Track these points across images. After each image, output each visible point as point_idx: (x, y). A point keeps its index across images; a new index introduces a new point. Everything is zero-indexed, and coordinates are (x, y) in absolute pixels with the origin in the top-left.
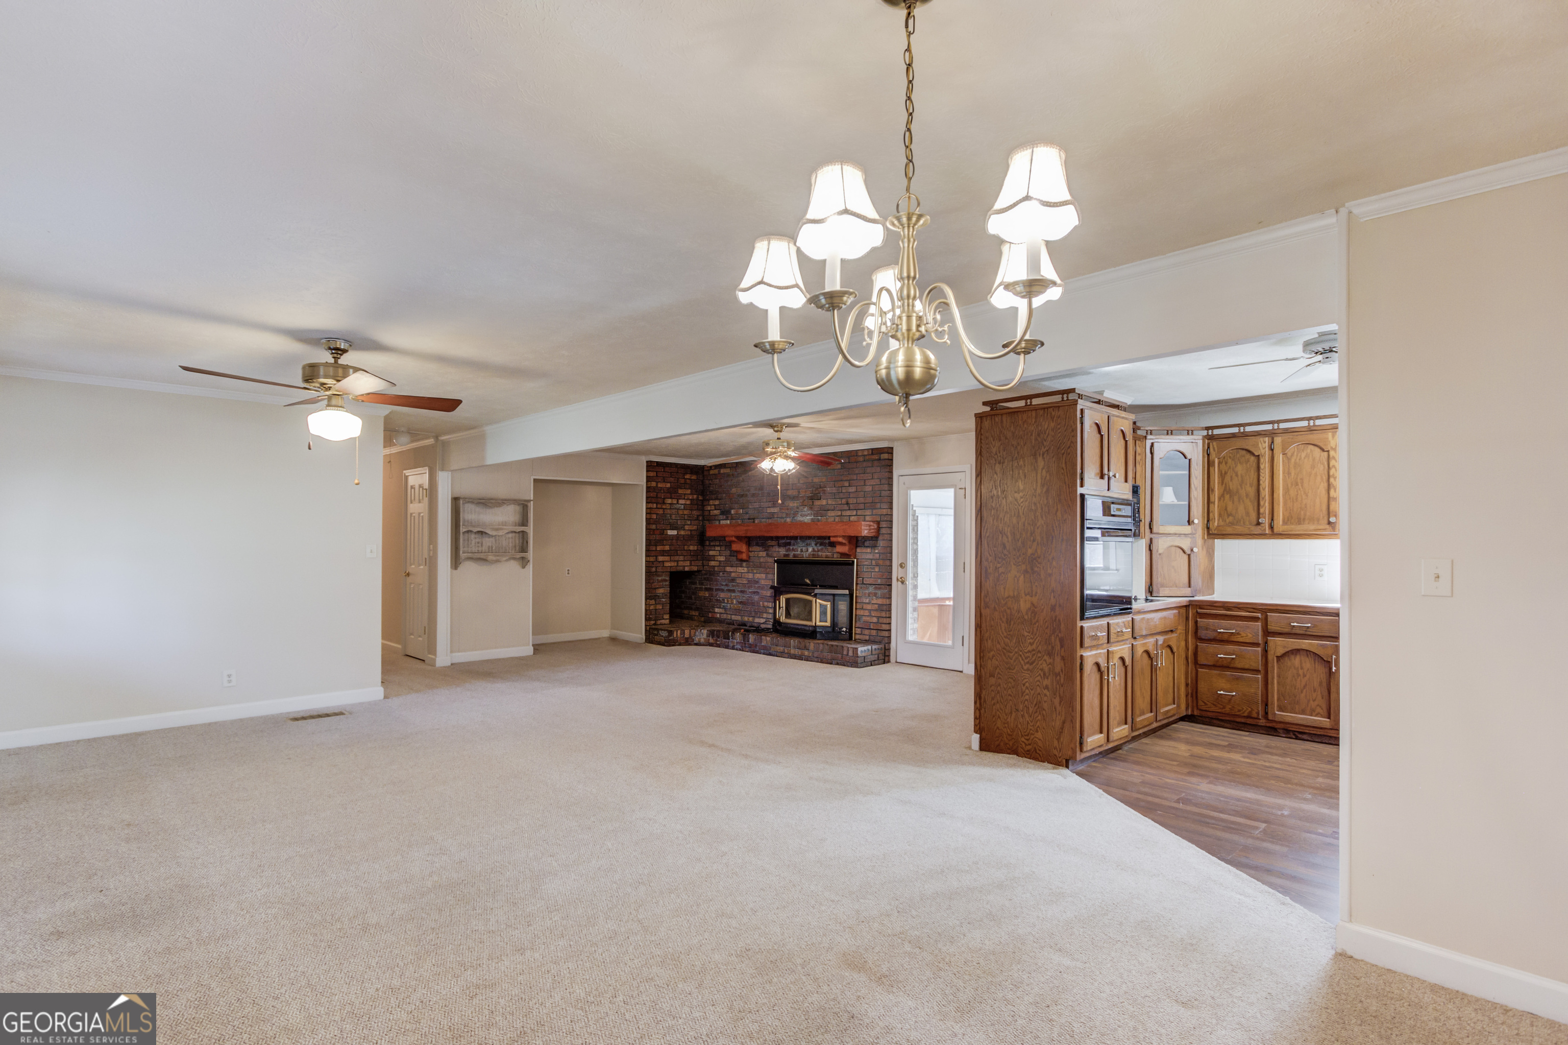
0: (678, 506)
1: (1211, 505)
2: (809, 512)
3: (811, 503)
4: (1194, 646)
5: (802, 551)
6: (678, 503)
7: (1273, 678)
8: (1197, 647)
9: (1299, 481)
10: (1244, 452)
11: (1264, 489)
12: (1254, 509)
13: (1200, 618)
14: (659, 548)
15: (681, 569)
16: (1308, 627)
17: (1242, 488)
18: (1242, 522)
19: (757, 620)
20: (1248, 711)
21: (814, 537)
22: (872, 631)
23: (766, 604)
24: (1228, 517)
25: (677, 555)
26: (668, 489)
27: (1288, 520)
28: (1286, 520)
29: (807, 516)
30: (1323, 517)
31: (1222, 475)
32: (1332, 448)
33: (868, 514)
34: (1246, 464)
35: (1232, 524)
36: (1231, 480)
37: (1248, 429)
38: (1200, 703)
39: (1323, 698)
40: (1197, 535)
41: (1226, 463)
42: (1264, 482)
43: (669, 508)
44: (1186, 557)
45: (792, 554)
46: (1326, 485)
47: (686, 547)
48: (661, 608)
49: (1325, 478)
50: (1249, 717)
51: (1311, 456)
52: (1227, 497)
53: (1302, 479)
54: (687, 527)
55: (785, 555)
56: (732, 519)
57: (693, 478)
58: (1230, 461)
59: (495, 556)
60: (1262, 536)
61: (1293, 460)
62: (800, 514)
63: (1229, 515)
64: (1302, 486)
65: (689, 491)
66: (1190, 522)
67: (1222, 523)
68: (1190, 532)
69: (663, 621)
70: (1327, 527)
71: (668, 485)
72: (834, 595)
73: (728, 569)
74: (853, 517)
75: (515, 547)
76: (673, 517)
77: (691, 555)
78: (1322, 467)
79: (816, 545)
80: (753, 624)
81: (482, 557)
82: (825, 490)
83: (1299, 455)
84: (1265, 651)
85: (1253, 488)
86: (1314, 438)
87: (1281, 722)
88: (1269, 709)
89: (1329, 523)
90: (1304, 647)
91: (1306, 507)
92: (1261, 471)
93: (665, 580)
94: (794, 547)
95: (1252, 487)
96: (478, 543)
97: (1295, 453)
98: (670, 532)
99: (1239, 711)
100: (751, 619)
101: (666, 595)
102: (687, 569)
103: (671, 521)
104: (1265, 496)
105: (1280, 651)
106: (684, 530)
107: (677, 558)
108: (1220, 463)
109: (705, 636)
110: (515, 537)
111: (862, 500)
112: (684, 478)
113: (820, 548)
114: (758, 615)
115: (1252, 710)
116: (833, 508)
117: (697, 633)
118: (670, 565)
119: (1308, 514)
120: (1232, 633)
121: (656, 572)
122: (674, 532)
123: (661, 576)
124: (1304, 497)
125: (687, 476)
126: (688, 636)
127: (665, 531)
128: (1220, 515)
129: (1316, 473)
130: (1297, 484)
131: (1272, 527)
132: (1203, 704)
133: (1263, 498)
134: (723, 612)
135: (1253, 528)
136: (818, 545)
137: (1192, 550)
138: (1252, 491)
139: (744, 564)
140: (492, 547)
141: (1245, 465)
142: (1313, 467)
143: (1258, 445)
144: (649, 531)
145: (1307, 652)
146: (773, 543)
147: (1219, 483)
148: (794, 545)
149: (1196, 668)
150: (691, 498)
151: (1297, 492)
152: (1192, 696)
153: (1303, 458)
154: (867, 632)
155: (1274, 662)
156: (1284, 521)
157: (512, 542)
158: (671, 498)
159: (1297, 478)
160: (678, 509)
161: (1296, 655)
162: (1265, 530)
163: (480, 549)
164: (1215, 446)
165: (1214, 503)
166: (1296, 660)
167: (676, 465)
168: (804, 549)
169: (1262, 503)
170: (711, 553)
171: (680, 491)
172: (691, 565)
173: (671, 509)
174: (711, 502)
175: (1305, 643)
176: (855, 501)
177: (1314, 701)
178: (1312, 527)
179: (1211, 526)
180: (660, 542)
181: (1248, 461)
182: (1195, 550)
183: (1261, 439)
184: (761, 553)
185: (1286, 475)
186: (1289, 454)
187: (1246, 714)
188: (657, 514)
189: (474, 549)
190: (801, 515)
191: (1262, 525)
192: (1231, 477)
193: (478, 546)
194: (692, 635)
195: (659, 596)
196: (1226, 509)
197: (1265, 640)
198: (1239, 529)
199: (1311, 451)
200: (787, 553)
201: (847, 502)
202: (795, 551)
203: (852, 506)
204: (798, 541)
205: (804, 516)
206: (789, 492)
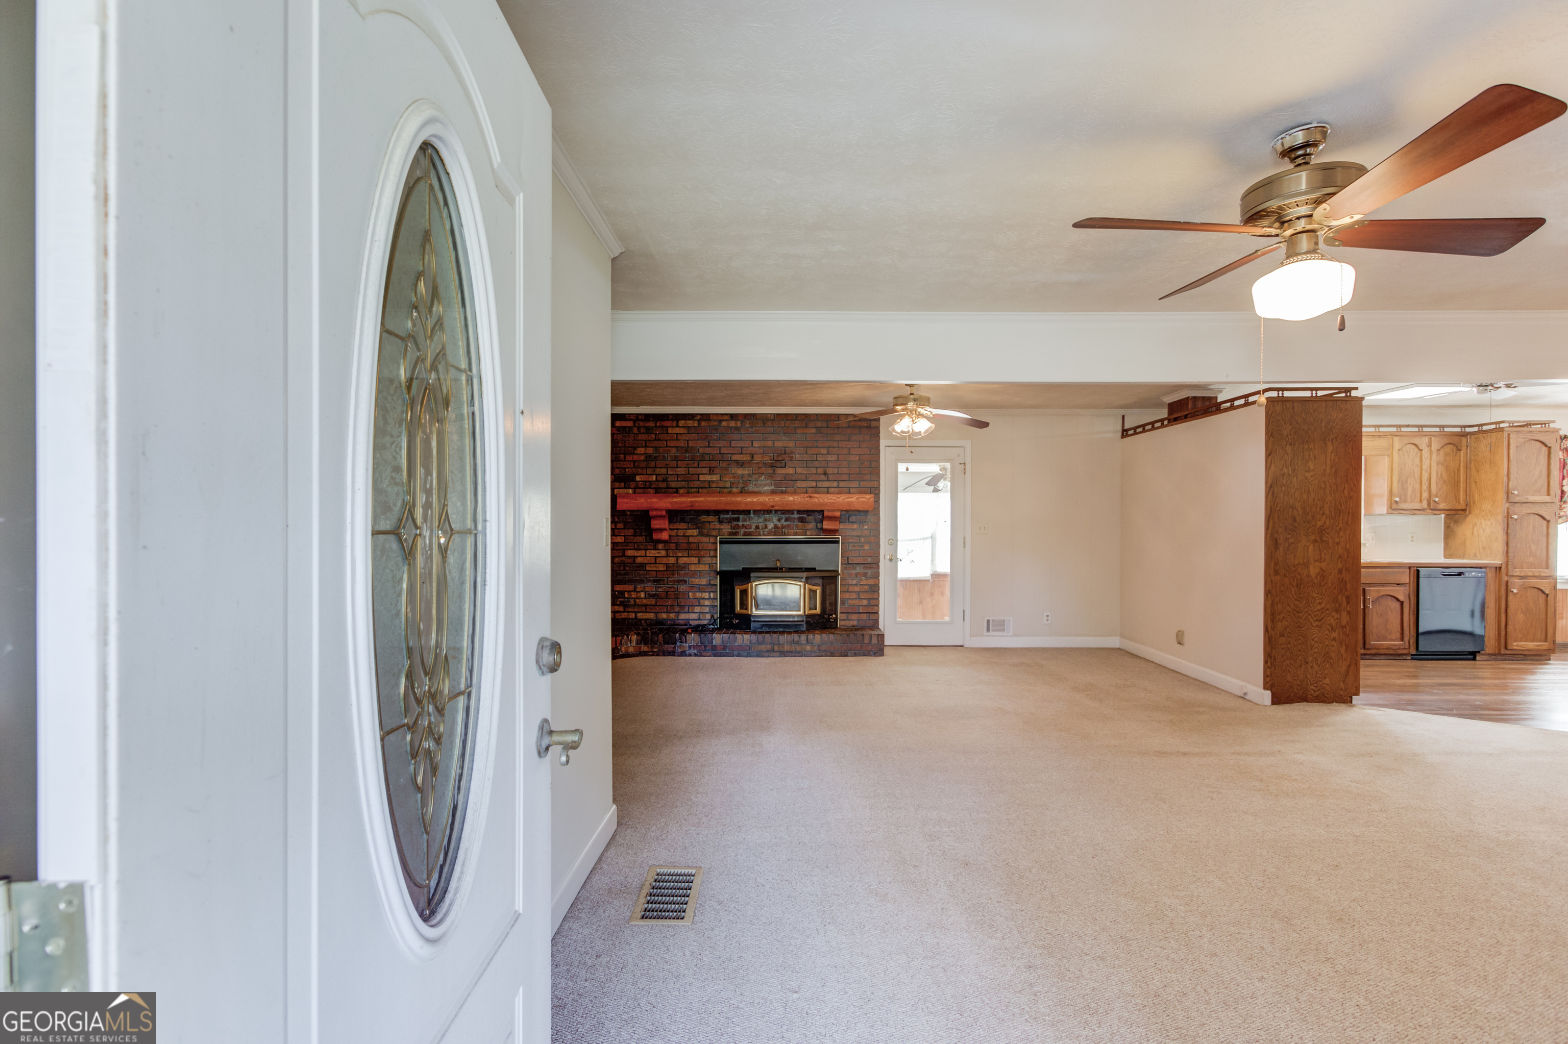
2: (767, 482)
3: (772, 472)
5: (757, 528)
19: (683, 616)
21: (776, 511)
22: (862, 615)
23: (698, 595)
29: (764, 486)
33: (854, 486)
45: (742, 532)
55: (732, 533)
62: (754, 483)
72: (823, 578)
73: (630, 553)
74: (833, 489)
79: (779, 520)
80: (677, 622)
82: (792, 457)
94: (745, 524)
100: (672, 616)
109: (634, 643)
111: (845, 471)
113: (785, 524)
114: (686, 609)
116: (804, 477)
136: (783, 521)
139: (660, 546)
146: (711, 518)
148: (745, 520)
154: (854, 617)
176: (836, 471)
184: (691, 531)
190: (755, 485)
200: (734, 531)
201: (825, 471)
202: (748, 527)
203: (831, 477)
204: (752, 515)
205: (760, 486)
206: (736, 457)
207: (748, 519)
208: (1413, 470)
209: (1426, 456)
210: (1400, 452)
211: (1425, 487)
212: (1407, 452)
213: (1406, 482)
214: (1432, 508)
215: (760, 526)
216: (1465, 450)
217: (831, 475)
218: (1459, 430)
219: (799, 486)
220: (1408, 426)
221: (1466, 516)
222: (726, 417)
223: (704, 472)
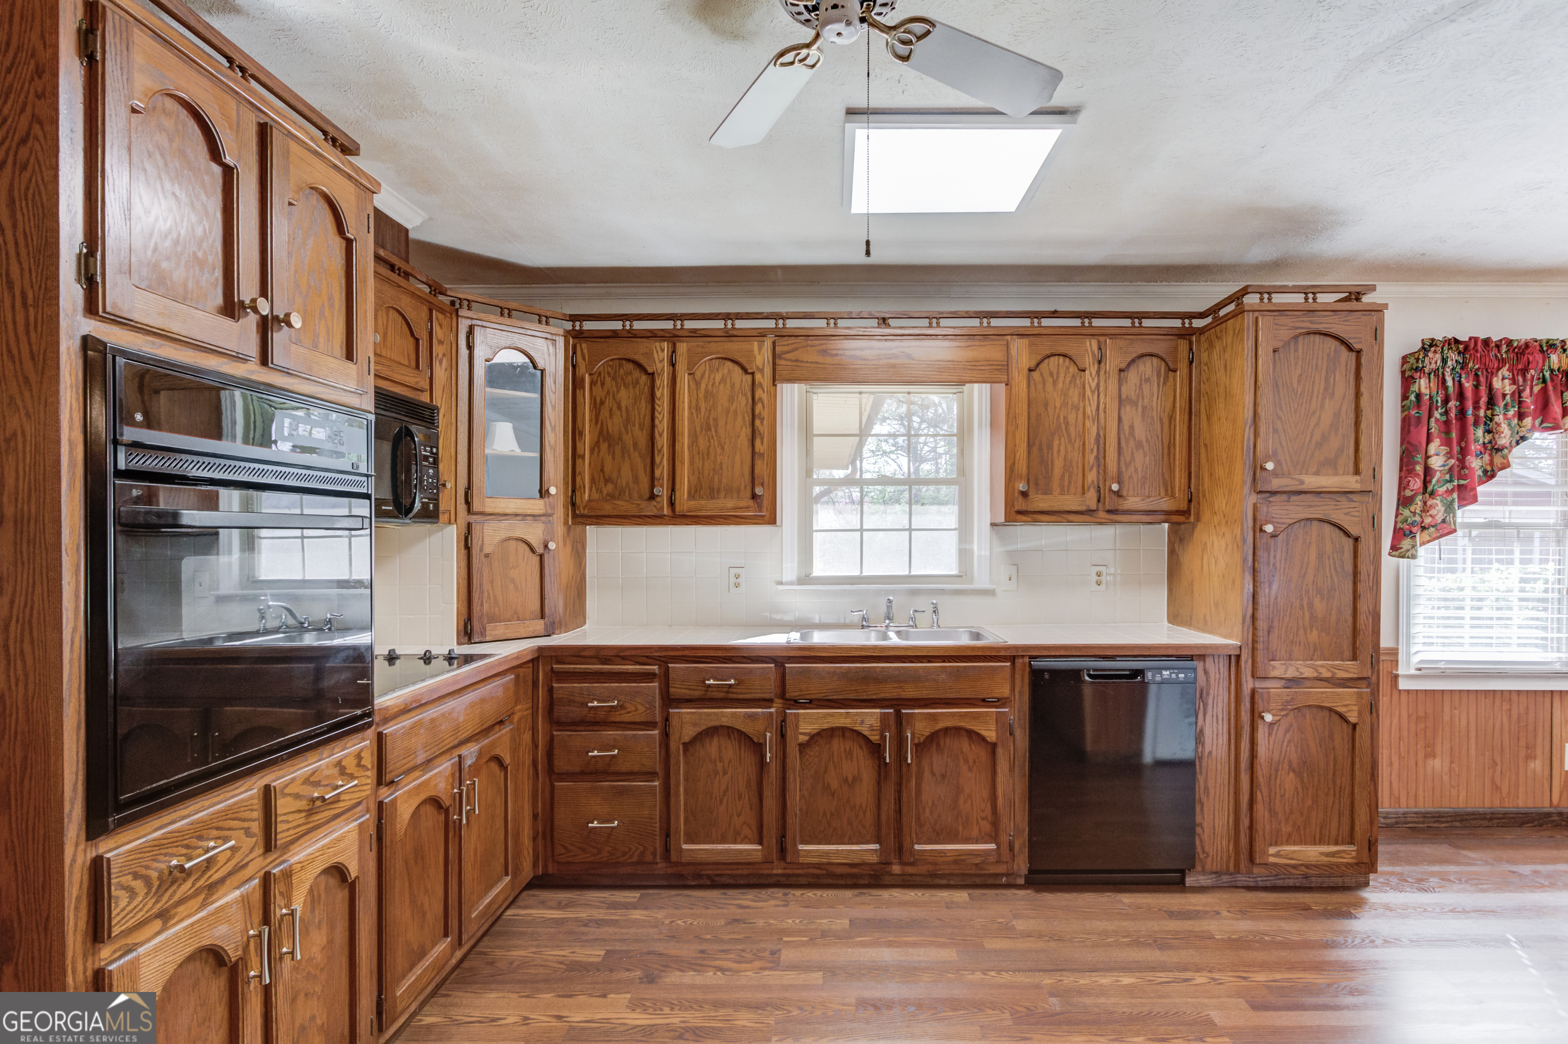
1: (579, 461)
4: (548, 738)
7: (678, 786)
8: (552, 739)
9: (711, 422)
10: (630, 366)
11: (661, 435)
12: (645, 470)
13: (559, 681)
16: (730, 686)
17: (627, 432)
18: (627, 494)
20: (638, 853)
24: (606, 485)
27: (696, 491)
28: (693, 491)
30: (745, 486)
31: (597, 406)
32: (758, 368)
34: (634, 387)
35: (612, 497)
36: (611, 415)
37: (638, 325)
38: (559, 850)
39: (751, 809)
40: (555, 516)
41: (603, 384)
42: (660, 422)
44: (535, 560)
46: (749, 431)
49: (748, 419)
50: (640, 863)
51: (728, 380)
52: (604, 446)
53: (715, 420)
58: (608, 379)
60: (657, 519)
61: (703, 386)
63: (607, 481)
64: (716, 431)
66: (543, 493)
67: (596, 496)
68: (542, 512)
70: (751, 503)
78: (743, 402)
83: (712, 377)
84: (666, 735)
85: (644, 432)
86: (733, 348)
87: (688, 864)
88: (672, 842)
89: (754, 496)
90: (725, 721)
91: (721, 468)
92: (657, 401)
95: (642, 430)
97: (707, 374)
99: (624, 854)
104: (663, 446)
105: (689, 733)
108: (592, 383)
115: (645, 848)
119: (724, 480)
120: (612, 707)
124: (719, 450)
128: (593, 480)
129: (736, 411)
130: (709, 429)
131: (672, 504)
132: (563, 851)
133: (659, 451)
135: (644, 504)
137: (546, 546)
138: (643, 438)
141: (631, 389)
142: (731, 400)
143: (653, 353)
145: (729, 731)
147: (591, 420)
149: (550, 781)
151: (709, 441)
152: (544, 838)
153: (717, 383)
155: (679, 755)
156: (689, 492)
159: (708, 418)
161: (713, 736)
162: (662, 508)
164: (585, 351)
165: (583, 457)
166: (713, 747)
169: (658, 459)
175: (728, 715)
177: (739, 815)
178: (730, 504)
179: (578, 501)
181: (637, 382)
182: (552, 546)
183: (657, 344)
185: (694, 411)
186: (698, 375)
187: (634, 859)
191: (658, 499)
192: (611, 410)
196: (602, 470)
197: (665, 715)
198: (623, 506)
199: (729, 371)
208: (1065, 418)
209: (1094, 385)
210: (1036, 375)
211: (1091, 458)
212: (1051, 374)
213: (1050, 447)
214: (1107, 508)
216: (1185, 371)
218: (1177, 323)
220: (1054, 314)
221: (1194, 526)
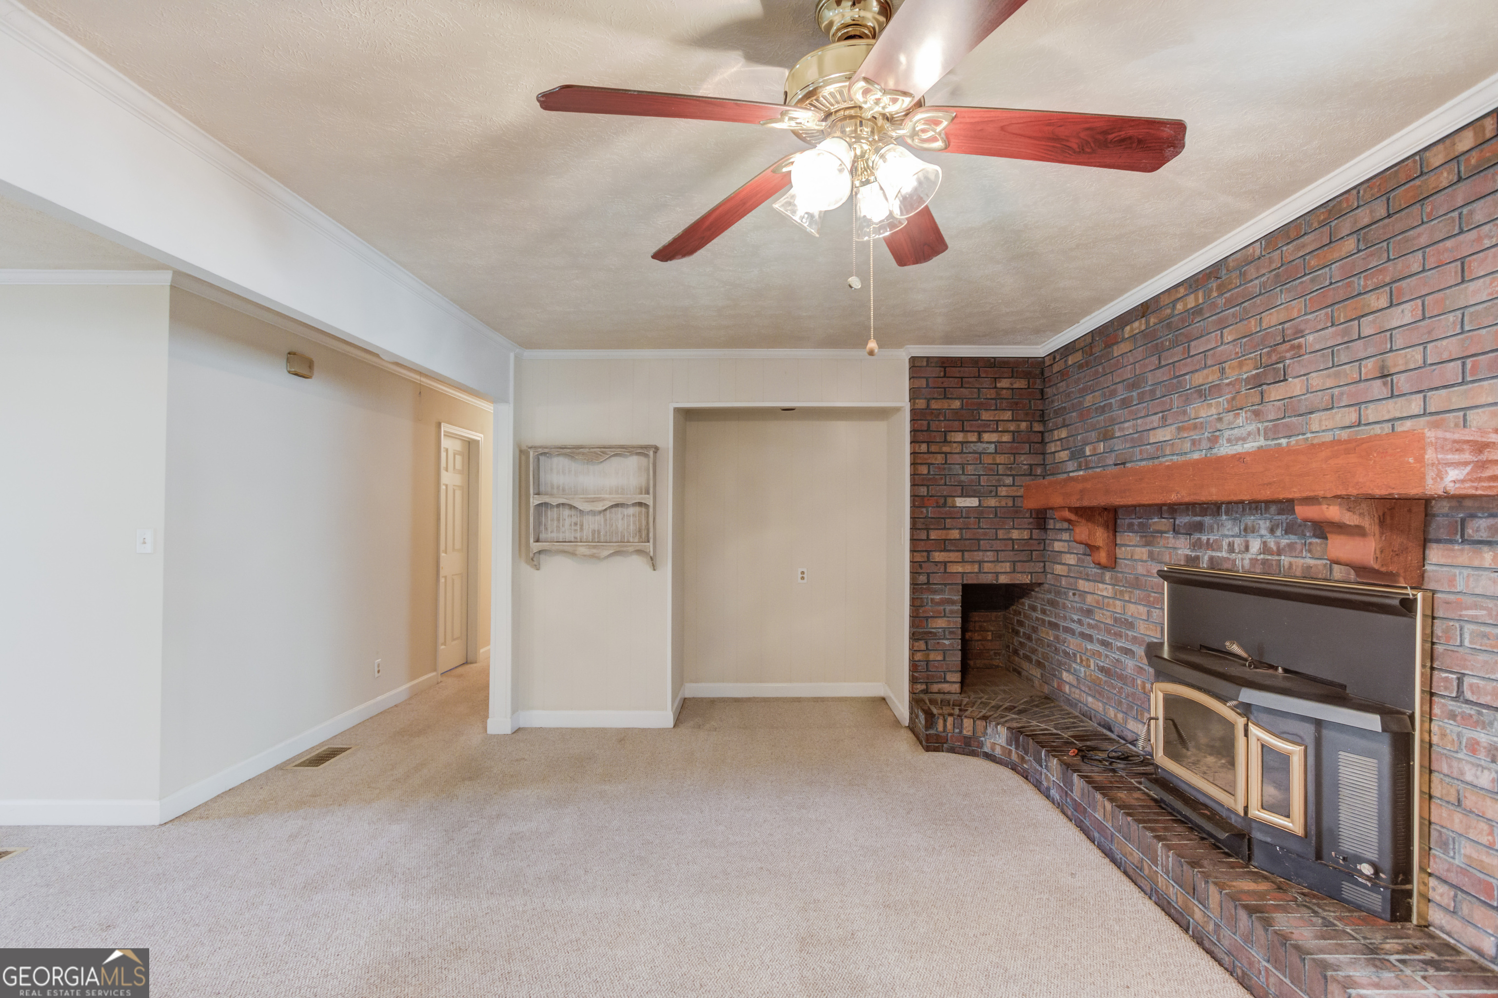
0: (980, 447)
2: (1252, 428)
3: (1257, 400)
5: (1231, 549)
6: (980, 440)
14: (934, 535)
15: (988, 579)
19: (1132, 725)
21: (1272, 504)
25: (979, 550)
26: (955, 412)
29: (1245, 440)
43: (958, 450)
45: (1205, 557)
47: (1001, 534)
48: (940, 658)
54: (1003, 491)
55: (1193, 561)
56: (1087, 468)
57: (1015, 386)
59: (590, 547)
62: (1227, 434)
65: (1008, 415)
69: (946, 687)
71: (957, 404)
72: (1319, 724)
73: (1083, 585)
75: (640, 531)
76: (970, 469)
77: (1013, 550)
79: (1272, 531)
80: (1125, 733)
81: (566, 548)
82: (1299, 346)
93: (953, 602)
94: (1212, 538)
96: (576, 524)
98: (961, 502)
100: (1120, 717)
101: (951, 633)
102: (1003, 580)
103: (963, 478)
106: (996, 495)
107: (979, 556)
109: (1002, 741)
110: (640, 513)
112: (996, 387)
113: (1284, 542)
114: (1134, 713)
116: (1325, 401)
117: (989, 731)
118: (960, 570)
121: (928, 583)
122: (973, 502)
123: (942, 592)
125: (1004, 383)
126: (970, 733)
127: (949, 500)
134: (1075, 683)
136: (1279, 533)
139: (1107, 576)
140: (599, 532)
144: (917, 501)
146: (1165, 522)
148: (1211, 530)
150: (1012, 428)
157: (634, 523)
158: (963, 431)
160: (980, 454)
163: (578, 535)
167: (975, 361)
168: (1238, 542)
170: (1058, 546)
171: (985, 415)
172: (1014, 571)
173: (962, 452)
174: (1056, 435)
176: (1417, 357)
180: (940, 522)
184: (1138, 549)
188: (929, 464)
189: (569, 536)
190: (1229, 441)
193: (576, 530)
194: (979, 734)
195: (935, 634)
200: (1193, 554)
201: (1383, 367)
202: (1215, 547)
203: (1403, 382)
204: (1224, 517)
205: (1238, 439)
206: (1198, 379)
207: (1216, 526)
215: (1236, 546)
217: (1403, 377)
219: (1315, 427)
222: (1182, 291)
223: (1155, 425)
